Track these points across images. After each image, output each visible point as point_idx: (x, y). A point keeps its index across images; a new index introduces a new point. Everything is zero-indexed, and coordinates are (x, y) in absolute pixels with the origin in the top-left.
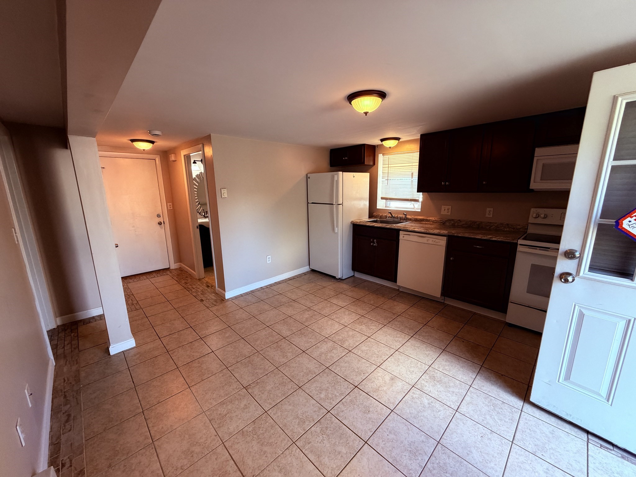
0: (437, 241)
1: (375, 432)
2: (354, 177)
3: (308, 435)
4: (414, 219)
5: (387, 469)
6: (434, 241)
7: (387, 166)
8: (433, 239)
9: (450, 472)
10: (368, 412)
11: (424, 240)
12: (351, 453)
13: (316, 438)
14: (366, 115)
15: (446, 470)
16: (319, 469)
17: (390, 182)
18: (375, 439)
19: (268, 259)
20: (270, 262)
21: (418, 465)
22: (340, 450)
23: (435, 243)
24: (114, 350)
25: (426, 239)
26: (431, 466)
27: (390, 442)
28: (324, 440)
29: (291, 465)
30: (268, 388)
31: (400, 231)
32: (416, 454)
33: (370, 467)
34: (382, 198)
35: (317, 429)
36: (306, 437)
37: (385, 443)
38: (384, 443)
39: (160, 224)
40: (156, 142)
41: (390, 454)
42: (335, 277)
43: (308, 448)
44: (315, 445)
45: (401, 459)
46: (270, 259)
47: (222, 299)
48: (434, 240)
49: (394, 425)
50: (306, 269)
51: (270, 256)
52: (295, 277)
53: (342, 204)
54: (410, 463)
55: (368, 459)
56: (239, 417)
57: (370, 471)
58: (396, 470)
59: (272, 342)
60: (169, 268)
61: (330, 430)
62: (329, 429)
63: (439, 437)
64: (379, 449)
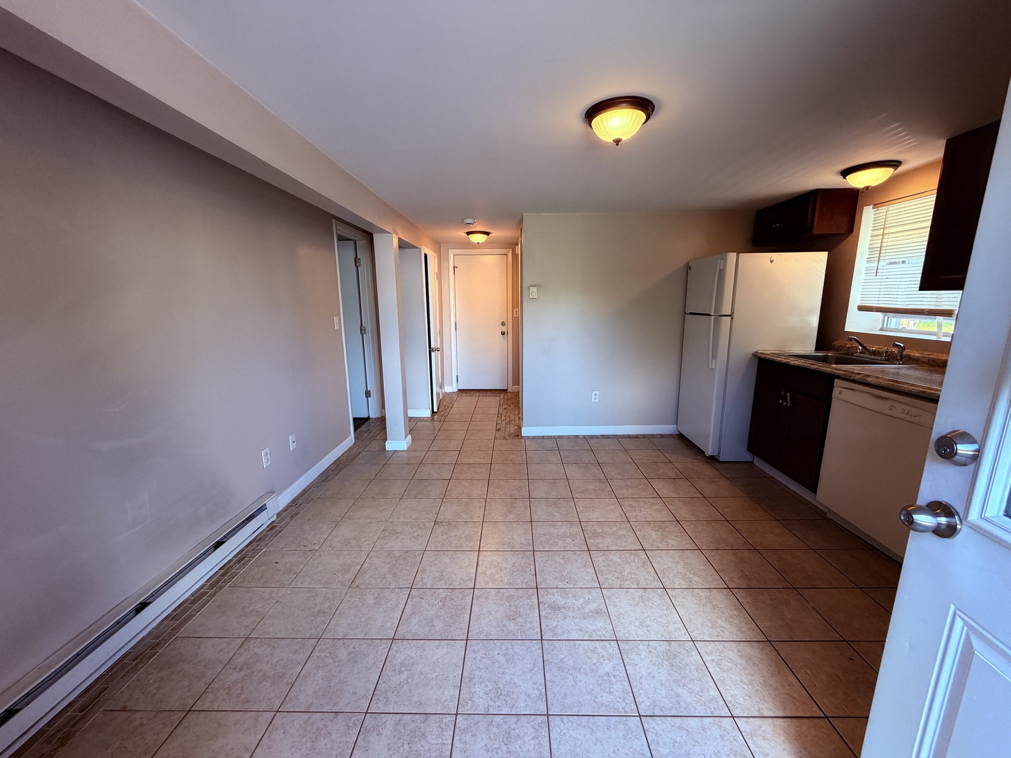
0: (914, 411)
1: (490, 641)
2: (772, 261)
3: (429, 593)
4: (926, 360)
5: (452, 676)
6: (906, 412)
7: (881, 232)
8: (904, 407)
9: (512, 749)
10: (512, 618)
11: (884, 406)
12: (441, 635)
13: (432, 599)
14: (617, 145)
15: (510, 742)
16: (401, 622)
17: (884, 271)
18: (480, 646)
19: (593, 397)
20: (597, 401)
21: (487, 706)
22: (436, 624)
23: (907, 417)
24: (390, 446)
25: (887, 404)
26: (500, 721)
27: (491, 662)
28: (435, 606)
29: (387, 601)
30: (453, 534)
31: (836, 380)
32: (501, 696)
33: (439, 660)
34: (861, 308)
35: (443, 593)
36: (426, 592)
37: (484, 658)
38: (484, 656)
39: (503, 333)
40: (492, 233)
41: (474, 669)
42: (704, 452)
43: (415, 602)
44: (424, 604)
45: (477, 683)
46: (598, 397)
47: (518, 435)
48: (908, 408)
49: (521, 653)
50: (668, 429)
51: (598, 392)
52: (639, 436)
53: (731, 316)
54: (481, 696)
55: (447, 654)
56: (403, 541)
57: (434, 662)
58: (458, 686)
59: (511, 496)
60: (507, 390)
61: (451, 604)
62: (451, 602)
63: (557, 712)
64: (469, 656)
